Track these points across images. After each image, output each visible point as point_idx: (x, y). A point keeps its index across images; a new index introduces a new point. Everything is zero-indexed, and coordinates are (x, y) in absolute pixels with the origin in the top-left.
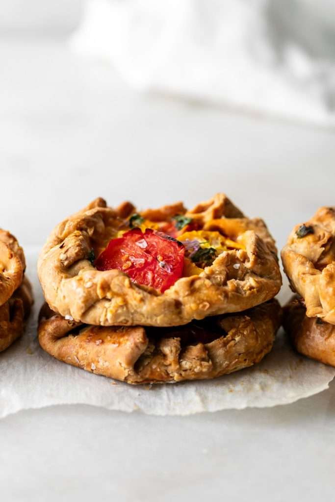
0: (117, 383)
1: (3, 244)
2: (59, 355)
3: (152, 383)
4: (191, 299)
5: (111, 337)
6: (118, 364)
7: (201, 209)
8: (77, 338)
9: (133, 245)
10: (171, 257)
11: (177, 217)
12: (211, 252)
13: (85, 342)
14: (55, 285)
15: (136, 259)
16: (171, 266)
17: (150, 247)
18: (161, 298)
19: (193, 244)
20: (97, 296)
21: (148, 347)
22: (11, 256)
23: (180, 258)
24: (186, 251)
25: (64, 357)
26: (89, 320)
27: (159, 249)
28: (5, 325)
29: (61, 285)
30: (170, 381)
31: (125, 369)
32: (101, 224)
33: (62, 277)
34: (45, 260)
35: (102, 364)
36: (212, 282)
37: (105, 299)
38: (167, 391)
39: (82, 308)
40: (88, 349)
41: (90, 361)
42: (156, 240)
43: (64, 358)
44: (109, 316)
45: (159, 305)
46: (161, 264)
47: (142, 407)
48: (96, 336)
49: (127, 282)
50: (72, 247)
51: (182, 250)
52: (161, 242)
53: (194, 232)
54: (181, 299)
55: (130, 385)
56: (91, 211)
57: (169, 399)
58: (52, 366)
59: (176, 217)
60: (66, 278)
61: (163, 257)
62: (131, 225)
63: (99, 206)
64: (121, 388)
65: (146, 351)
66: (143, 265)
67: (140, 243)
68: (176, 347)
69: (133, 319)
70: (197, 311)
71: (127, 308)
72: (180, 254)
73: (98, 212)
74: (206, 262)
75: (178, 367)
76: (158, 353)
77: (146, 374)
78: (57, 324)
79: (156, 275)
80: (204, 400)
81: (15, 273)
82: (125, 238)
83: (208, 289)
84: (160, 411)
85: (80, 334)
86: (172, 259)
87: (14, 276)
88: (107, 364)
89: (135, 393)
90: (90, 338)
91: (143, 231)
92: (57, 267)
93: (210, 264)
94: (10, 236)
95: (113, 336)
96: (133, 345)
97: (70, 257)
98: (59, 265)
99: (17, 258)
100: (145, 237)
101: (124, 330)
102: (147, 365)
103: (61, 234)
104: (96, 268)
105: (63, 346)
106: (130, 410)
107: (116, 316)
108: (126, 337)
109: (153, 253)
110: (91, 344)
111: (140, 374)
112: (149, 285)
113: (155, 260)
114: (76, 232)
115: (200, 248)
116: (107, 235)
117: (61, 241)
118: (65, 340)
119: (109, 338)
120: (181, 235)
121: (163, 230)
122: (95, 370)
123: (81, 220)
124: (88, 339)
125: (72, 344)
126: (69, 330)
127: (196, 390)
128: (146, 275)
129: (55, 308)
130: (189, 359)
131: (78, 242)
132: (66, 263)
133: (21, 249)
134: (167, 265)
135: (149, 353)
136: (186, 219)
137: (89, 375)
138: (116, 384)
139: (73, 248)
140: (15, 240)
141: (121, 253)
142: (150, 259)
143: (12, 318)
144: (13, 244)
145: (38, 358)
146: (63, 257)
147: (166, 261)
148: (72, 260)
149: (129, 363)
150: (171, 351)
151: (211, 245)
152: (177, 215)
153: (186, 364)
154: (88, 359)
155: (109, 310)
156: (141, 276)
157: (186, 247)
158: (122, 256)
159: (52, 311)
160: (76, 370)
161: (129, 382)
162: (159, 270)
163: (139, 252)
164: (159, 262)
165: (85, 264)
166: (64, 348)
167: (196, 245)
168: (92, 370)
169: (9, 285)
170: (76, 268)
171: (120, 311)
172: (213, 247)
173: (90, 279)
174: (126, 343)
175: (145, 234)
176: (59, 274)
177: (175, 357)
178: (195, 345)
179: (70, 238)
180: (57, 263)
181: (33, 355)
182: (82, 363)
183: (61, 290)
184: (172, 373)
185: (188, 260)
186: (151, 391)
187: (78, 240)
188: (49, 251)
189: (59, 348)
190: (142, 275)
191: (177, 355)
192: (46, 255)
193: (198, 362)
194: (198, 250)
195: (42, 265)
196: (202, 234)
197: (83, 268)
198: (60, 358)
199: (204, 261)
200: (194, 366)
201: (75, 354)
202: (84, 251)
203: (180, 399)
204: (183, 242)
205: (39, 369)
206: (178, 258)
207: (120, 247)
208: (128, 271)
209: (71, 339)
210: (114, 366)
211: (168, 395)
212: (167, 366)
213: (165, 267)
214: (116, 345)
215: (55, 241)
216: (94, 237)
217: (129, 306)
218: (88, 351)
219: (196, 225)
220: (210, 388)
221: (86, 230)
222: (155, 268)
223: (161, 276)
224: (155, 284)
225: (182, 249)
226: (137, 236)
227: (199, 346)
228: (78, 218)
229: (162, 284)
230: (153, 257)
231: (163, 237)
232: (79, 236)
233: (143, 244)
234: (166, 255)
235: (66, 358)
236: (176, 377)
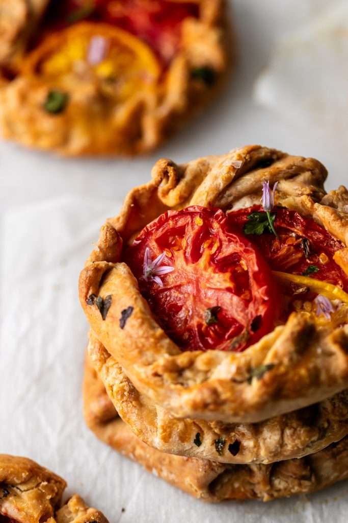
6: (187, 483)
31: (196, 491)
35: (167, 475)
75: (268, 488)
77: (225, 494)
102: (227, 482)
111: (217, 494)
130: (283, 475)
149: (202, 487)
150: (260, 468)
153: (280, 484)
177: (265, 475)
184: (261, 493)
191: (268, 473)
193: (296, 482)
200: (291, 486)
201: (131, 449)
210: (182, 483)
212: (254, 484)
236: (266, 497)
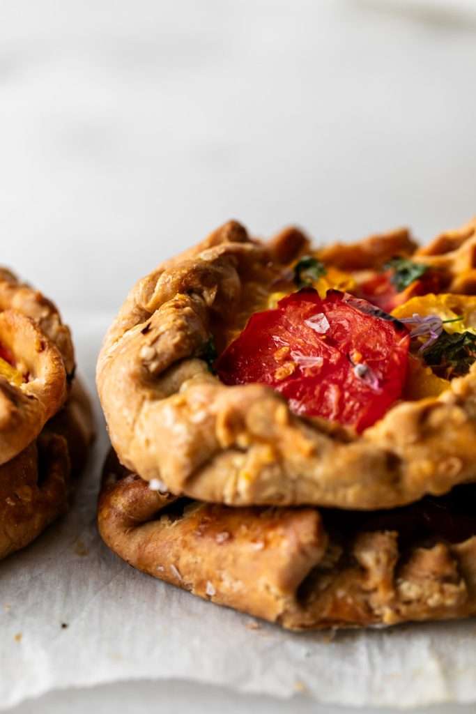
0: (261, 624)
1: (26, 320)
2: (140, 559)
3: (335, 627)
4: (422, 451)
5: (248, 527)
6: (261, 588)
7: (446, 246)
8: (177, 525)
9: (300, 327)
10: (379, 353)
11: (397, 262)
12: (468, 341)
13: (194, 534)
14: (128, 415)
15: (304, 358)
16: (380, 375)
17: (336, 332)
18: (355, 449)
19: (428, 325)
20: (217, 442)
21: (328, 551)
22: (42, 347)
23: (399, 358)
24: (413, 340)
25: (149, 565)
26: (201, 491)
27: (354, 336)
28: (27, 495)
29: (142, 417)
30: (375, 623)
31: (277, 598)
32: (234, 278)
33: (144, 398)
34: (110, 357)
35: (230, 585)
36: (467, 412)
37: (235, 448)
38: (368, 646)
39: (184, 467)
40: (199, 550)
41: (204, 576)
42: (349, 315)
43: (150, 567)
44: (243, 486)
45: (352, 464)
46: (357, 369)
47: (313, 683)
48: (217, 523)
49: (281, 413)
50: (167, 333)
51: (404, 339)
52: (359, 319)
53: (431, 297)
54: (399, 450)
55: (289, 632)
56: (210, 251)
57: (372, 666)
58: (124, 584)
59: (395, 263)
60: (154, 398)
61: (363, 354)
62: (297, 280)
63: (231, 239)
64: (269, 639)
65: (324, 559)
66: (319, 372)
67: (313, 321)
68: (388, 552)
69: (294, 493)
70: (434, 477)
71: (283, 470)
72: (399, 349)
73: (227, 253)
74: (455, 363)
75: (391, 595)
76: (349, 565)
77: (322, 610)
78: (134, 496)
79: (347, 395)
80: (448, 670)
81: (47, 384)
82: (283, 309)
83: (458, 428)
84: (352, 695)
85: (186, 515)
86: (381, 358)
87: (46, 391)
88: (238, 586)
89: (299, 649)
90: (202, 527)
91: (323, 294)
92: (134, 376)
93: (463, 371)
94: (43, 302)
95: (253, 526)
96: (294, 549)
97: (163, 353)
98: (139, 371)
99: (54, 351)
100: (327, 309)
101: (277, 514)
102: (326, 589)
103: (147, 301)
104: (218, 377)
105: (147, 542)
106: (286, 692)
107: (257, 485)
108: (280, 531)
109: (343, 344)
110: (208, 540)
111: (310, 608)
112: (332, 416)
113: (346, 360)
114: (178, 296)
115: (444, 333)
116: (247, 300)
117: (147, 315)
118: (153, 529)
119: (244, 529)
120: (403, 305)
121: (365, 291)
122: (215, 595)
123: (189, 272)
124: (200, 530)
125: (167, 538)
126: (161, 506)
127: (432, 646)
128: (326, 394)
129: (129, 462)
130: (416, 577)
131: (179, 322)
132: (153, 366)
133: (66, 331)
134: (371, 373)
135: (328, 564)
136: (415, 267)
137: (199, 607)
138: (259, 628)
139: (170, 334)
140: (53, 310)
141: (273, 342)
142: (335, 357)
143: (42, 479)
144: (49, 318)
145: (96, 564)
146: (146, 352)
147: (368, 363)
148: (167, 360)
149: (286, 586)
150: (378, 561)
151: (467, 325)
152: (396, 258)
153: (410, 589)
154: (199, 573)
155: (242, 474)
156: (314, 396)
157: (413, 330)
158: (276, 349)
159: (123, 467)
160: (176, 594)
161: (287, 625)
162: (353, 382)
163: (312, 342)
164: (354, 366)
165: (194, 369)
166: (150, 545)
167: (435, 327)
168: (209, 596)
169: (32, 412)
170: (176, 376)
171: (266, 475)
172: (470, 330)
173: (203, 405)
174: (278, 545)
175: (326, 301)
176: (139, 390)
177: (386, 574)
178: (430, 547)
179: (163, 312)
180: (133, 367)
181: (86, 558)
182: (187, 580)
183: (141, 427)
184: (379, 607)
185: (416, 359)
186: (333, 646)
187: (179, 317)
188: (121, 337)
189: (140, 547)
190: (317, 392)
191: (390, 569)
192: (116, 345)
193: (436, 586)
194: (440, 337)
195: (104, 368)
196: (448, 302)
197: (191, 377)
198: (142, 568)
199: (452, 362)
200: (427, 593)
201: (173, 559)
202: (193, 341)
203: (395, 666)
204: (405, 321)
205: (95, 593)
206: (396, 357)
207: (271, 330)
208: (286, 384)
209: (164, 525)
210: (254, 590)
211: (370, 657)
212: (368, 592)
213: (367, 377)
214: (259, 546)
215: (135, 315)
216: (217, 308)
217: (287, 465)
218: (200, 555)
219: (436, 280)
220: (462, 641)
221: (200, 293)
222: (346, 377)
223: (359, 396)
224: (345, 413)
225: (403, 336)
226: (309, 306)
227: (438, 550)
228: (183, 268)
229: (361, 415)
230: (341, 353)
231: (362, 309)
232: (184, 307)
233: (321, 324)
234: (369, 350)
235: (153, 568)
236: (388, 616)
